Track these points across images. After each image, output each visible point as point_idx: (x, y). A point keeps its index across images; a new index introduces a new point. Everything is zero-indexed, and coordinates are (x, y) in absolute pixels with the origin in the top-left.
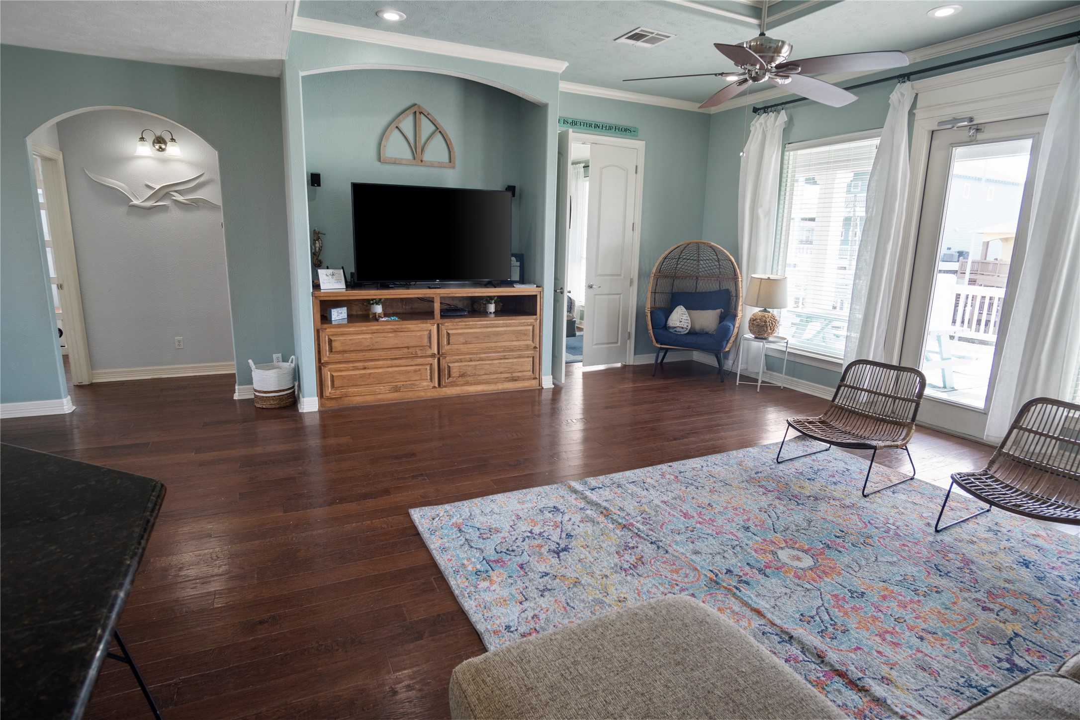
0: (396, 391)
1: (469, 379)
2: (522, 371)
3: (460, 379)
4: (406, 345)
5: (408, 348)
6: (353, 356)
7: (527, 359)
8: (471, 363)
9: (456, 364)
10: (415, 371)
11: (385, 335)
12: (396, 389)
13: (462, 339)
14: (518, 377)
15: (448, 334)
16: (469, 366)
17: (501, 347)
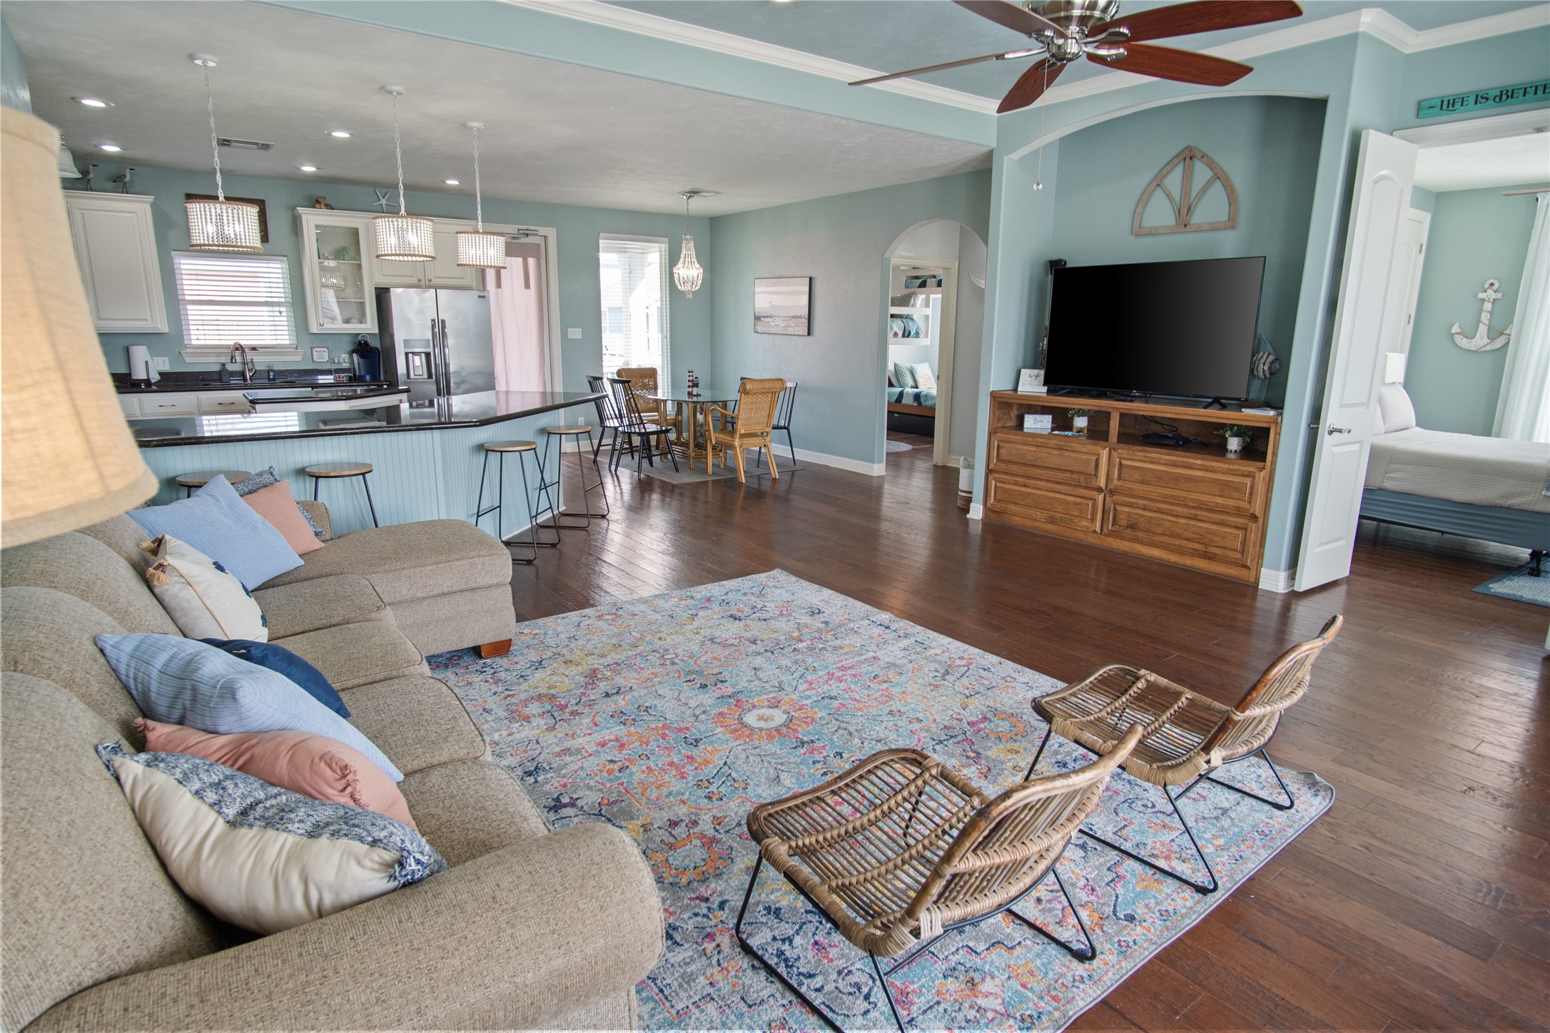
0: (1052, 523)
1: (1141, 535)
2: (1224, 548)
3: (1128, 531)
4: (1069, 468)
5: (1072, 472)
6: (1015, 469)
7: (1236, 532)
8: (1146, 513)
9: (1126, 509)
10: (1075, 504)
11: (1050, 451)
12: (1052, 521)
13: (1137, 476)
14: (1215, 554)
15: (1121, 464)
16: (1142, 516)
17: (1193, 500)
